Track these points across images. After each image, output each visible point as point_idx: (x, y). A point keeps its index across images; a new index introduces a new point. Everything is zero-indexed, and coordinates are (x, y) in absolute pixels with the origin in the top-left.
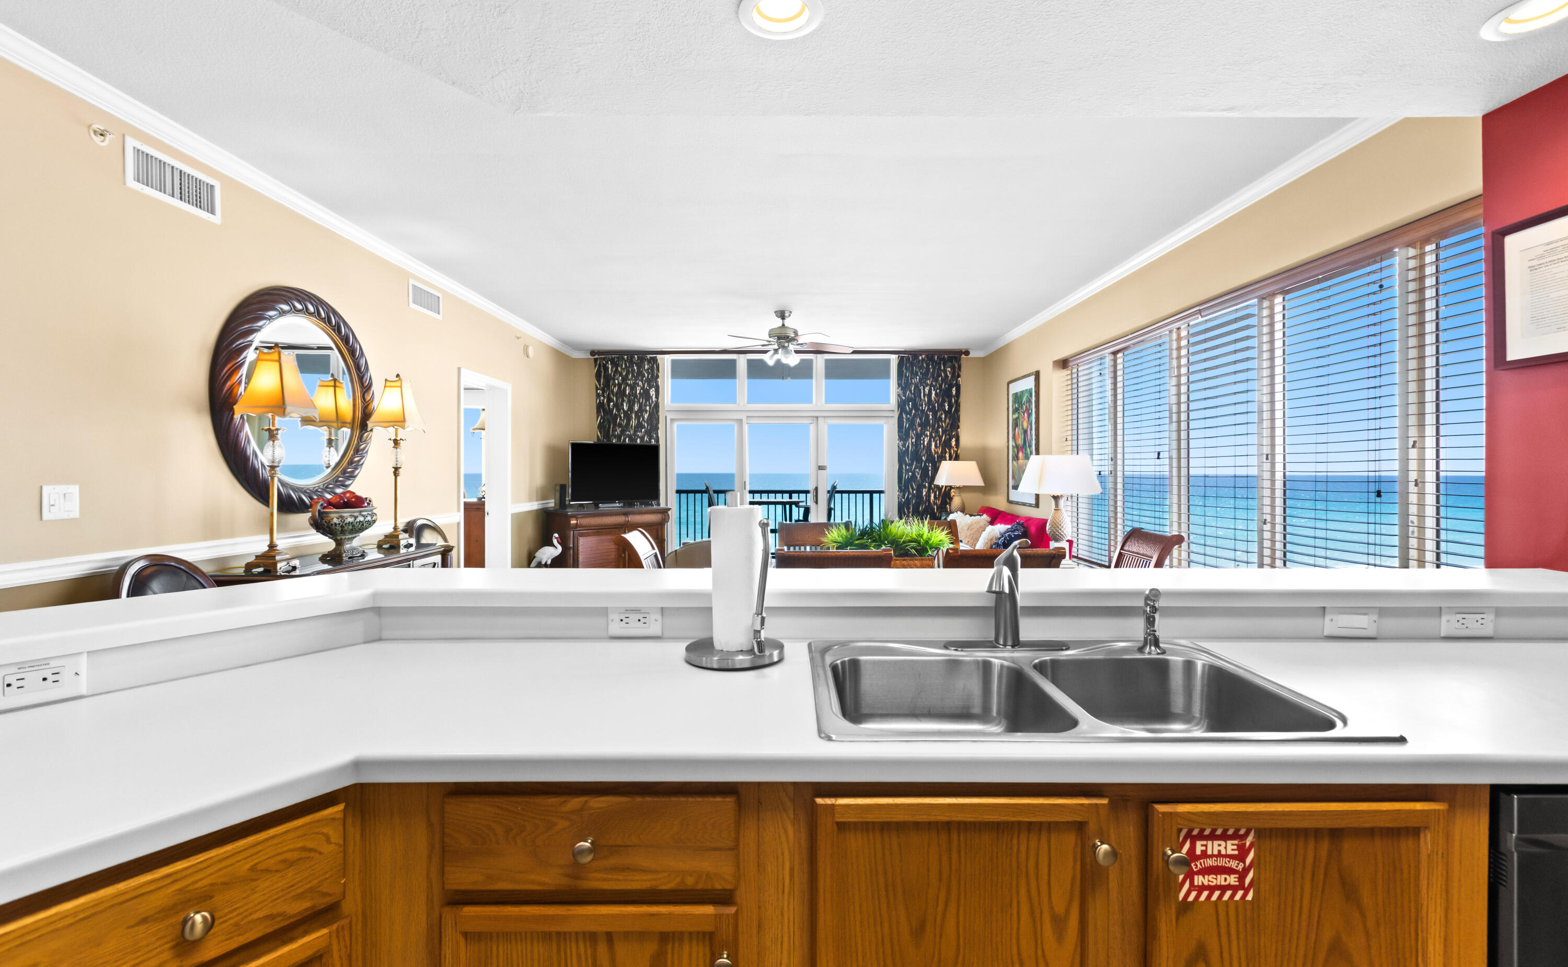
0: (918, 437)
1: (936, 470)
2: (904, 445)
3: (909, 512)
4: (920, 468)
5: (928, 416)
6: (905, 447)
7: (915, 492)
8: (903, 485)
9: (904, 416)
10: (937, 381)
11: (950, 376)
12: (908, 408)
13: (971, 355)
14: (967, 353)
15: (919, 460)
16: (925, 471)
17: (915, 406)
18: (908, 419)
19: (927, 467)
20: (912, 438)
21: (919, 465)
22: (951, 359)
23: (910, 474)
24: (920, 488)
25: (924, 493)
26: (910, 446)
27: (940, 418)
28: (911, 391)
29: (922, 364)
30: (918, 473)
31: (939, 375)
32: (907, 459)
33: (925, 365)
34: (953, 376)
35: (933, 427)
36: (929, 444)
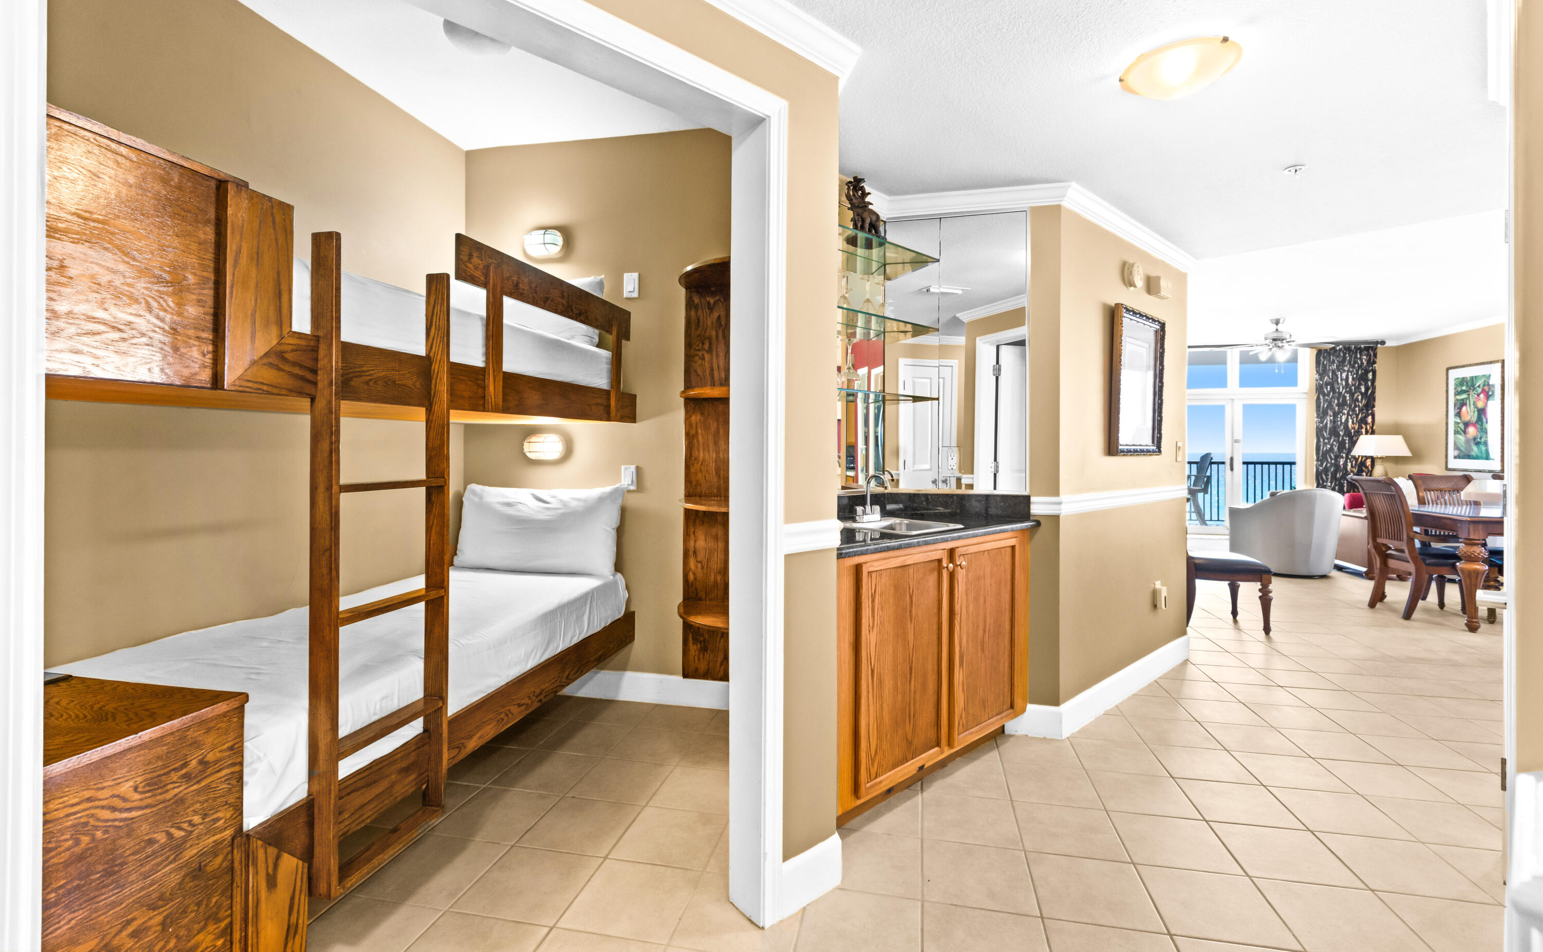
1: (1353, 443)
2: (1322, 422)
3: (1327, 479)
4: (1338, 441)
5: (1345, 397)
6: (1323, 424)
7: (1333, 461)
8: (1321, 456)
9: (1322, 398)
10: (1353, 367)
11: (1366, 363)
12: (1326, 391)
13: (1388, 344)
14: (1383, 343)
15: (1336, 434)
16: (1342, 445)
17: (1333, 389)
18: (1325, 401)
19: (1345, 440)
20: (1330, 416)
21: (1336, 439)
22: (1367, 349)
23: (1328, 446)
24: (1337, 457)
25: (1342, 463)
26: (1329, 422)
27: (1357, 400)
28: (1329, 376)
29: (1340, 354)
30: (1336, 446)
31: (1355, 362)
32: (1325, 434)
33: (1342, 354)
34: (1369, 361)
35: (1350, 406)
36: (1347, 420)
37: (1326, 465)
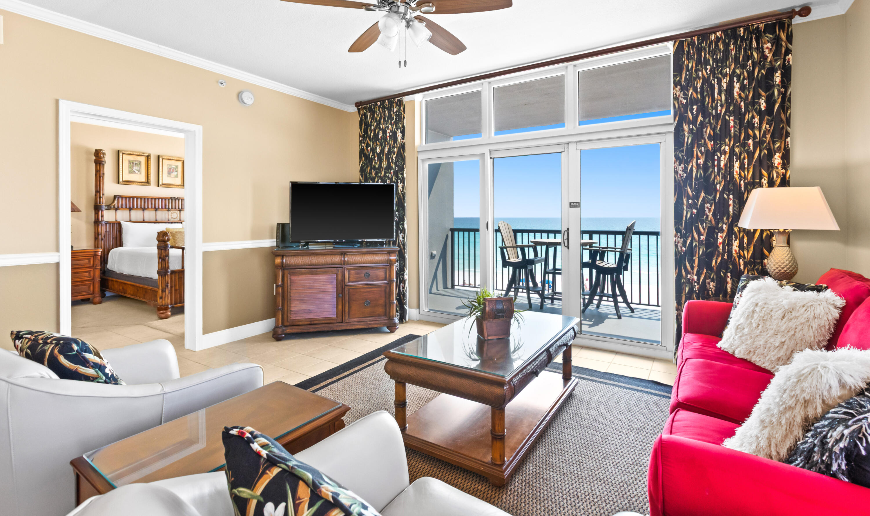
0: (710, 156)
1: (741, 203)
2: (685, 170)
4: (712, 202)
5: (727, 123)
6: (686, 172)
7: (703, 237)
8: (682, 228)
9: (686, 127)
10: (744, 66)
11: (770, 56)
12: (692, 114)
15: (710, 188)
17: (703, 110)
18: (691, 131)
19: (726, 200)
20: (698, 158)
22: (770, 29)
23: (695, 211)
25: (720, 240)
26: (694, 169)
27: (751, 124)
28: (695, 89)
29: (717, 45)
30: (710, 210)
31: (749, 57)
32: (689, 190)
33: (721, 47)
34: (776, 54)
35: (737, 138)
36: (730, 165)
37: (691, 243)
